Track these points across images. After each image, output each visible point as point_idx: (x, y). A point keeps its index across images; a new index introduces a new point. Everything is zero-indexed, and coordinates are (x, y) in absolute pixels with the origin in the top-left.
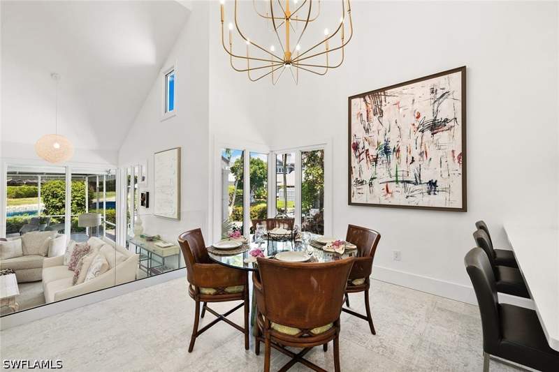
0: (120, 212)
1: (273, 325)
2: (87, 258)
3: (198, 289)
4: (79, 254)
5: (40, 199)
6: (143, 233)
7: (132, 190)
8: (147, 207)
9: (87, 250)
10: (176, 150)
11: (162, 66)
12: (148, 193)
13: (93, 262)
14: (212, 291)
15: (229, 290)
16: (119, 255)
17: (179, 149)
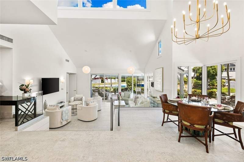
0: (145, 88)
1: (183, 121)
2: (138, 99)
3: (164, 110)
4: (136, 98)
5: (126, 82)
6: (152, 95)
7: (149, 81)
8: (153, 87)
9: (138, 98)
10: (162, 68)
11: (157, 40)
12: (153, 82)
13: (139, 101)
14: (168, 111)
15: (173, 112)
16: (145, 100)
17: (163, 68)
